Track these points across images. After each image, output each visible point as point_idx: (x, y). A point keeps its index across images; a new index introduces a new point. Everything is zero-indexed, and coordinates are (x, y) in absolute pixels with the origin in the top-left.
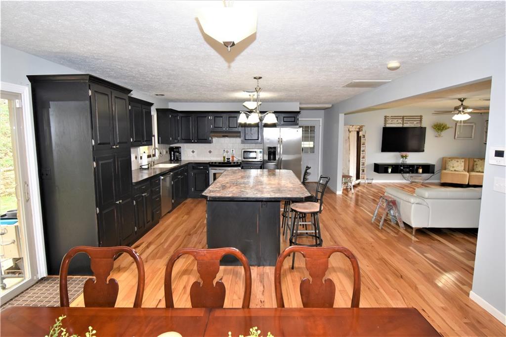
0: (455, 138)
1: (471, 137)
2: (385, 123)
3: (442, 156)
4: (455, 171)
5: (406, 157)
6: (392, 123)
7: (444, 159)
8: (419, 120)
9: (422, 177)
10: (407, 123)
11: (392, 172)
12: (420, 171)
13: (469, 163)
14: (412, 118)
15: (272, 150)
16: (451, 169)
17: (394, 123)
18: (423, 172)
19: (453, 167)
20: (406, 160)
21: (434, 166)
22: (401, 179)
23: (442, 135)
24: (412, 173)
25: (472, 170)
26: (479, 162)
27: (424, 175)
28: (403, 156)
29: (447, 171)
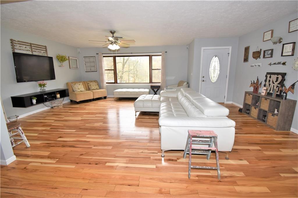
0: (70, 68)
1: (77, 68)
2: (13, 49)
3: (67, 82)
4: (81, 91)
5: (44, 85)
6: (20, 49)
7: (69, 84)
8: (45, 50)
9: (61, 102)
10: (35, 51)
11: (37, 103)
12: (58, 96)
13: (85, 85)
14: (39, 47)
16: (78, 90)
17: (23, 50)
18: (61, 97)
19: (79, 89)
20: (45, 88)
21: (68, 89)
23: (63, 65)
24: (53, 100)
25: (89, 89)
26: (91, 84)
27: (62, 99)
28: (40, 85)
29: (76, 92)
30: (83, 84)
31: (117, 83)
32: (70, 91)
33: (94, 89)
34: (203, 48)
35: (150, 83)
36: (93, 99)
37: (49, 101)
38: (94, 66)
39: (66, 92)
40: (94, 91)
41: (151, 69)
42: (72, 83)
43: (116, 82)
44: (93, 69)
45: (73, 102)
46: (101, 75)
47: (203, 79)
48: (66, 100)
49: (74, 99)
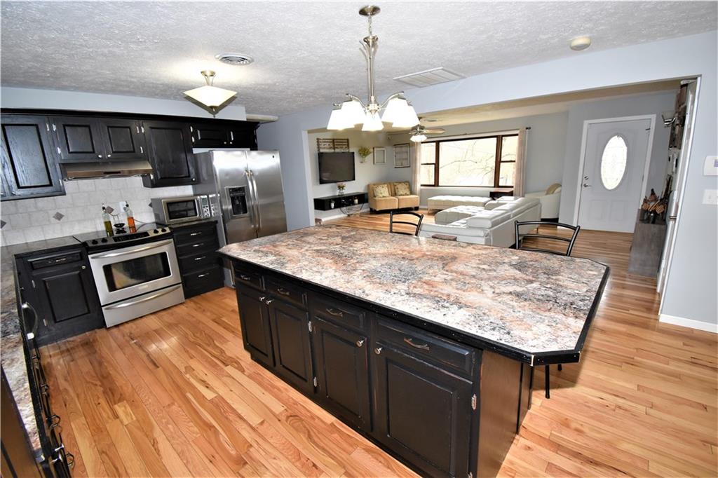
0: (374, 164)
1: (384, 163)
2: (319, 148)
3: (368, 183)
4: (384, 197)
5: (343, 187)
7: (371, 186)
8: (347, 144)
9: (358, 209)
10: (338, 148)
11: (335, 207)
12: (356, 201)
13: (391, 188)
14: (340, 141)
15: (238, 194)
16: (380, 195)
17: (326, 148)
18: (359, 203)
19: (381, 193)
20: (344, 191)
21: (367, 194)
22: (340, 214)
23: (366, 161)
24: (349, 205)
25: (394, 194)
26: (399, 186)
27: (361, 205)
28: (340, 187)
29: (377, 198)
30: (388, 187)
31: (438, 186)
32: (370, 196)
33: (401, 195)
34: (586, 123)
35: (494, 187)
36: (398, 209)
37: (347, 206)
38: (407, 159)
39: (366, 197)
40: (401, 197)
41: (498, 161)
42: (374, 185)
43: (436, 184)
44: (405, 163)
45: (373, 212)
46: (414, 172)
47: (585, 182)
48: (365, 208)
49: (374, 208)
